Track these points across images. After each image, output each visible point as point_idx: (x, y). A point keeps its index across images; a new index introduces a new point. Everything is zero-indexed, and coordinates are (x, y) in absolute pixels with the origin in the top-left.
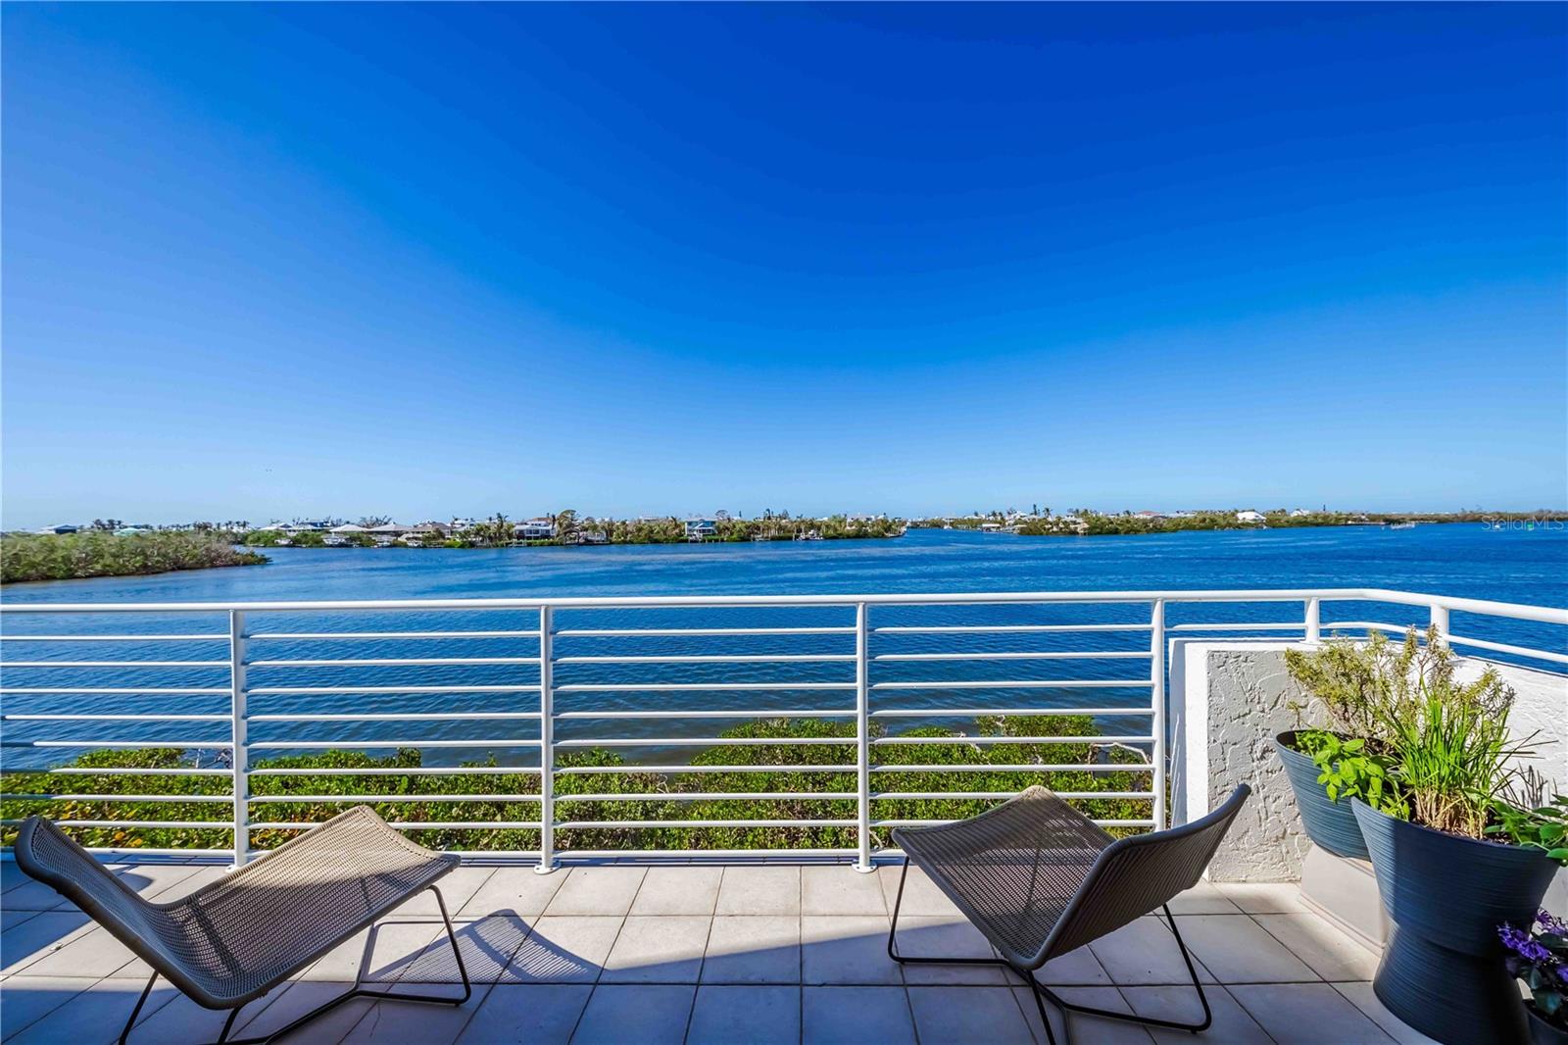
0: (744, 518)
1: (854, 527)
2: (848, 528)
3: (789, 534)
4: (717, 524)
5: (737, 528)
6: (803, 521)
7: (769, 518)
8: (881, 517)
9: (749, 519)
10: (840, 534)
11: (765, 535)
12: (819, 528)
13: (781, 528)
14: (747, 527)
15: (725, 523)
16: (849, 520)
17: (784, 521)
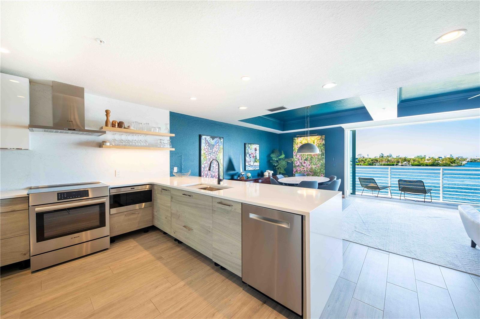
0: (370, 157)
1: (430, 161)
2: (426, 161)
3: (393, 163)
4: (358, 159)
5: (367, 160)
6: (400, 158)
7: (382, 157)
8: (449, 156)
9: (372, 157)
10: (421, 164)
11: (381, 163)
12: (409, 161)
13: (388, 161)
14: (372, 160)
15: (362, 159)
16: (427, 158)
17: (390, 158)
